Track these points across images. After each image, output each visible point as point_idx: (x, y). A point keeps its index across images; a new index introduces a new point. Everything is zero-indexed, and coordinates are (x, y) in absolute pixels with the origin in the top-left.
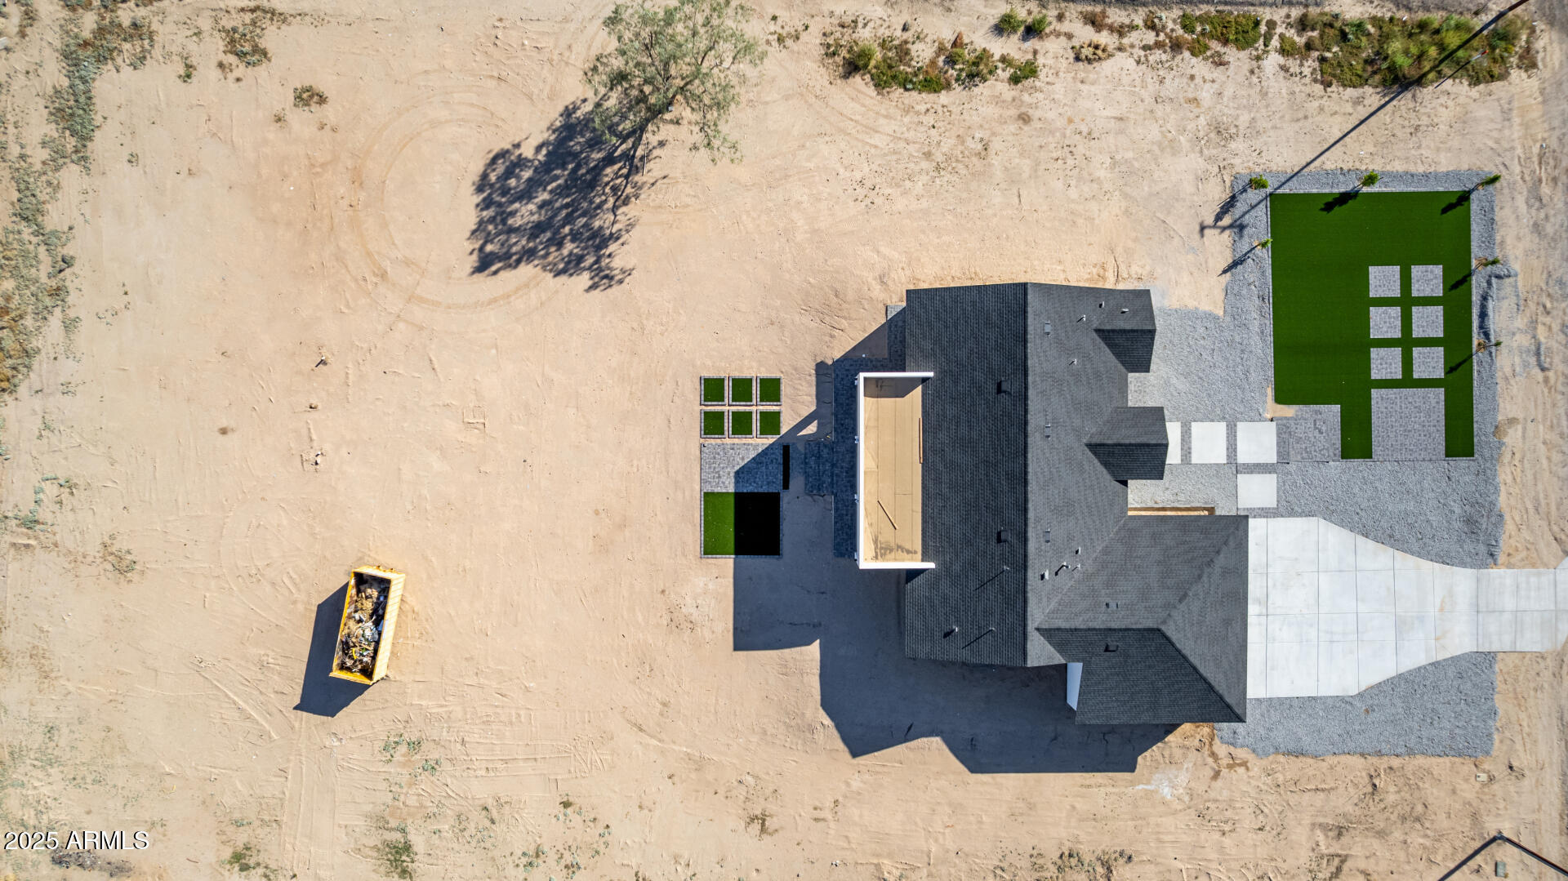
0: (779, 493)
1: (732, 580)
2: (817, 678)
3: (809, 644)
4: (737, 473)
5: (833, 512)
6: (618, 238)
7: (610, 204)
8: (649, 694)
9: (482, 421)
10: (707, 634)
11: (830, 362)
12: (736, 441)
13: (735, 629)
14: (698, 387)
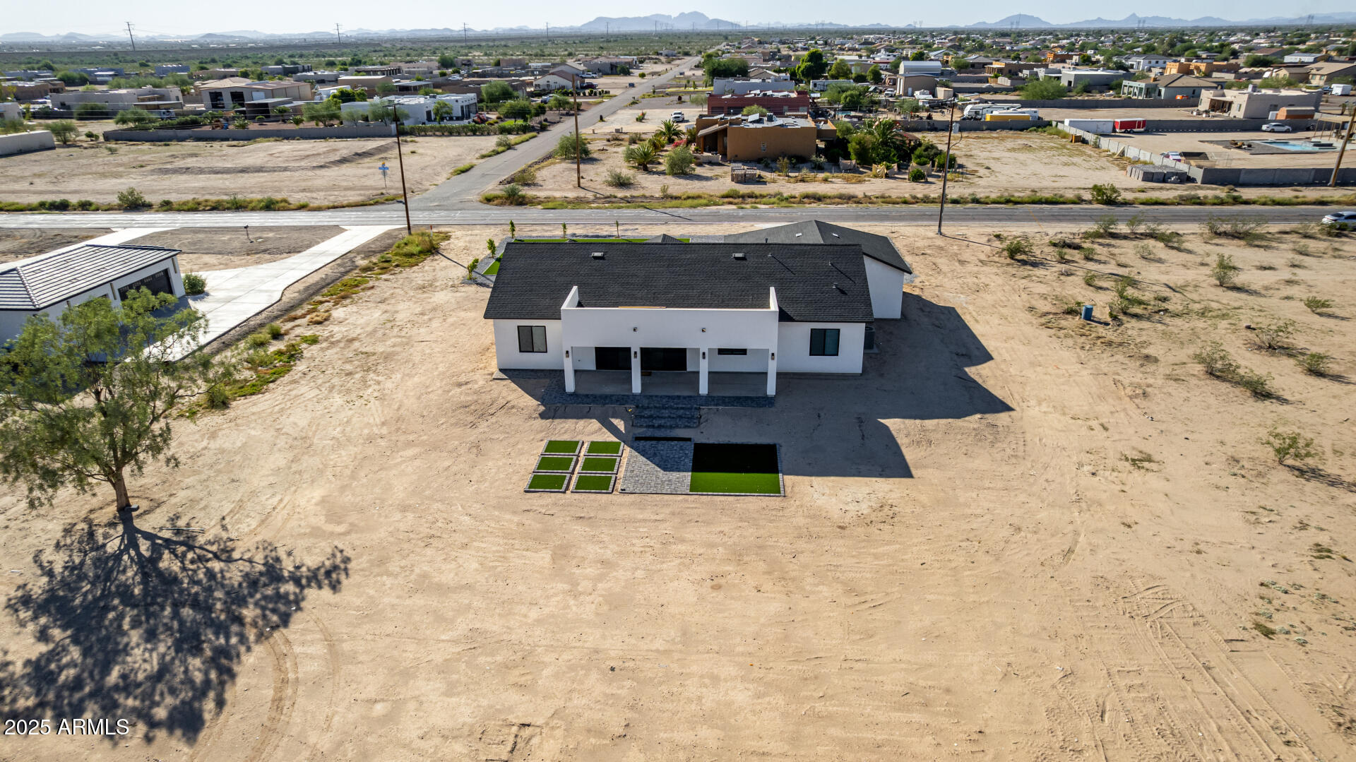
0: (696, 444)
1: (813, 478)
2: (926, 421)
3: (887, 428)
4: (665, 469)
5: (720, 408)
6: (278, 560)
7: (216, 566)
8: (1006, 542)
9: (515, 729)
10: (893, 495)
11: (542, 408)
12: (622, 470)
13: (881, 476)
14: (538, 494)
